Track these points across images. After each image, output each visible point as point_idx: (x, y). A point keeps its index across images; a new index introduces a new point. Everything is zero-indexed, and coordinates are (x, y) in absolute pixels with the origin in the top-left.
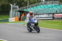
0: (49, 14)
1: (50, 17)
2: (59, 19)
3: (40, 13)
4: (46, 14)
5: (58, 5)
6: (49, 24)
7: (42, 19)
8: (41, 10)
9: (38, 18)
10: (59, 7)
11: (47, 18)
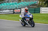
0: (10, 10)
1: (11, 12)
2: (18, 13)
3: (4, 9)
4: (8, 10)
5: (17, 3)
6: (10, 17)
7: (5, 13)
8: (4, 7)
9: (2, 13)
10: (18, 5)
11: (9, 13)
